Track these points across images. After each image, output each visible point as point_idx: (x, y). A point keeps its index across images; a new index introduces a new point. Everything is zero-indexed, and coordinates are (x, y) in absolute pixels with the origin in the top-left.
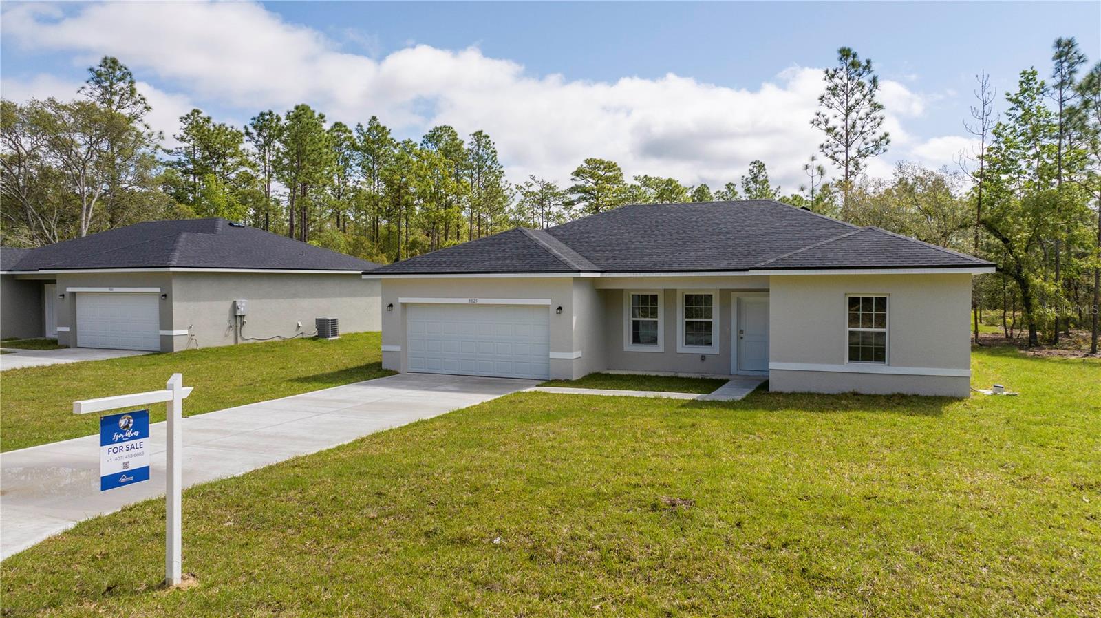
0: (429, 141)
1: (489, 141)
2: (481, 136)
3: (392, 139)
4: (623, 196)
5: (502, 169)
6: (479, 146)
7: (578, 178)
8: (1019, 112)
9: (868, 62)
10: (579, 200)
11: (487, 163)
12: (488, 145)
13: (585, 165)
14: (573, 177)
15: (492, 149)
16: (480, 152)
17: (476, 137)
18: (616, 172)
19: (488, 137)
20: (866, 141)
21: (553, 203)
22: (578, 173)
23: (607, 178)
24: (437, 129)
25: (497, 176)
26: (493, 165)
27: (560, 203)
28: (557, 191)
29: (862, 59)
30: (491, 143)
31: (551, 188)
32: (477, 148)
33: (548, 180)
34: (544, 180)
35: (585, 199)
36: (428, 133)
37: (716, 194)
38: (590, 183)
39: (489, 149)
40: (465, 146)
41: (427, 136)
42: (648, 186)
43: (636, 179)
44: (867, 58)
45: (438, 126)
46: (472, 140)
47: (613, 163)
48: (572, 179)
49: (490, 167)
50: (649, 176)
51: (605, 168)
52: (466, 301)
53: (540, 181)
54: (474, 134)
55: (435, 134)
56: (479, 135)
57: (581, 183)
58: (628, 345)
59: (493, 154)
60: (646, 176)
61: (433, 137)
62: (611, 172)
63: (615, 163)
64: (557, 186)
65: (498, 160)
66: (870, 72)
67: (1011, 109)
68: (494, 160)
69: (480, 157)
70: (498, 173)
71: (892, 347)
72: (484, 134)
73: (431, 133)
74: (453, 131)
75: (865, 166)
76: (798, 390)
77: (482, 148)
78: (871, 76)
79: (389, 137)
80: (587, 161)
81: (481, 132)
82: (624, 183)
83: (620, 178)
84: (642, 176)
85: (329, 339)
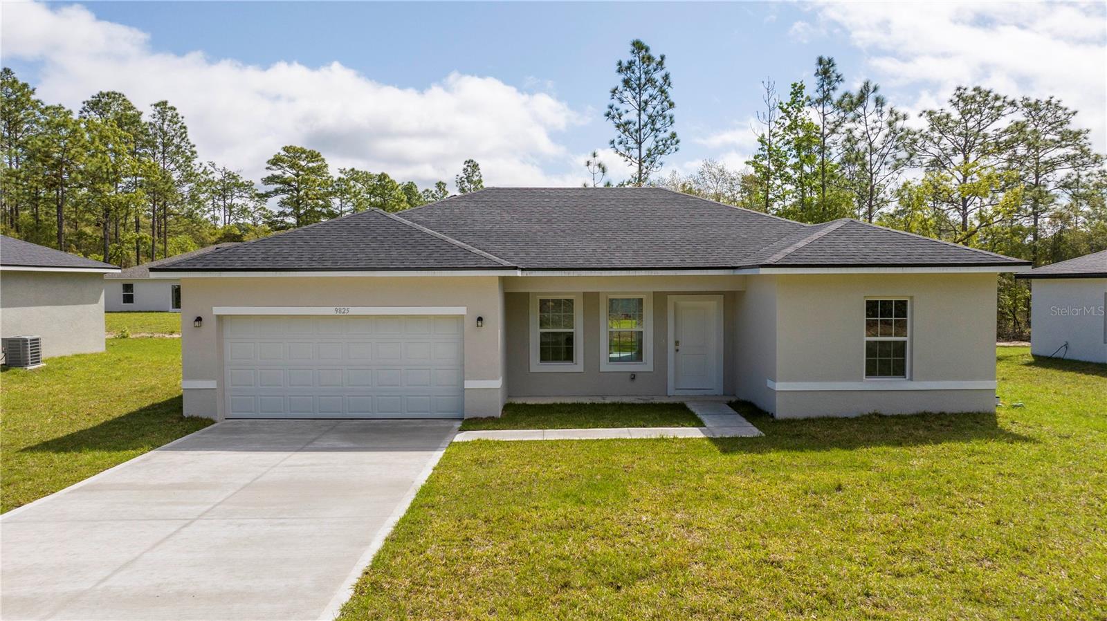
0: (92, 109)
1: (177, 114)
2: (165, 108)
3: (38, 101)
4: (330, 189)
5: (194, 149)
6: (164, 120)
7: (274, 167)
8: (788, 122)
9: (663, 58)
10: (276, 192)
11: (174, 141)
12: (175, 119)
13: (283, 153)
14: (269, 166)
15: (180, 124)
16: (165, 127)
17: (158, 108)
18: (320, 163)
19: (175, 109)
20: (657, 139)
21: (237, 194)
22: (276, 161)
23: (309, 168)
24: (102, 95)
25: (188, 158)
26: (182, 144)
27: (246, 195)
28: (240, 181)
29: (655, 53)
30: (179, 116)
31: (234, 177)
32: (161, 121)
33: (232, 169)
34: (226, 168)
35: (283, 191)
36: (90, 99)
37: (424, 192)
38: (289, 174)
39: (176, 124)
40: (145, 119)
41: (89, 103)
42: (356, 180)
43: (341, 172)
44: (662, 53)
45: (105, 91)
46: (154, 112)
47: (317, 152)
48: (267, 168)
49: (178, 147)
50: (356, 169)
51: (306, 157)
52: (330, 311)
53: (221, 169)
54: (156, 105)
55: (100, 101)
56: (162, 106)
57: (278, 173)
58: (536, 365)
59: (183, 131)
60: (353, 170)
61: (98, 104)
62: (313, 162)
63: (319, 153)
64: (241, 176)
65: (188, 137)
66: (662, 69)
67: (781, 118)
68: (183, 136)
69: (165, 134)
70: (189, 154)
71: (914, 359)
72: (169, 105)
73: (94, 99)
74: (124, 100)
75: (661, 164)
76: (813, 415)
77: (167, 123)
78: (663, 73)
79: (33, 97)
80: (286, 149)
81: (165, 103)
82: (329, 175)
83: (325, 170)
84: (348, 169)
85: (29, 368)
